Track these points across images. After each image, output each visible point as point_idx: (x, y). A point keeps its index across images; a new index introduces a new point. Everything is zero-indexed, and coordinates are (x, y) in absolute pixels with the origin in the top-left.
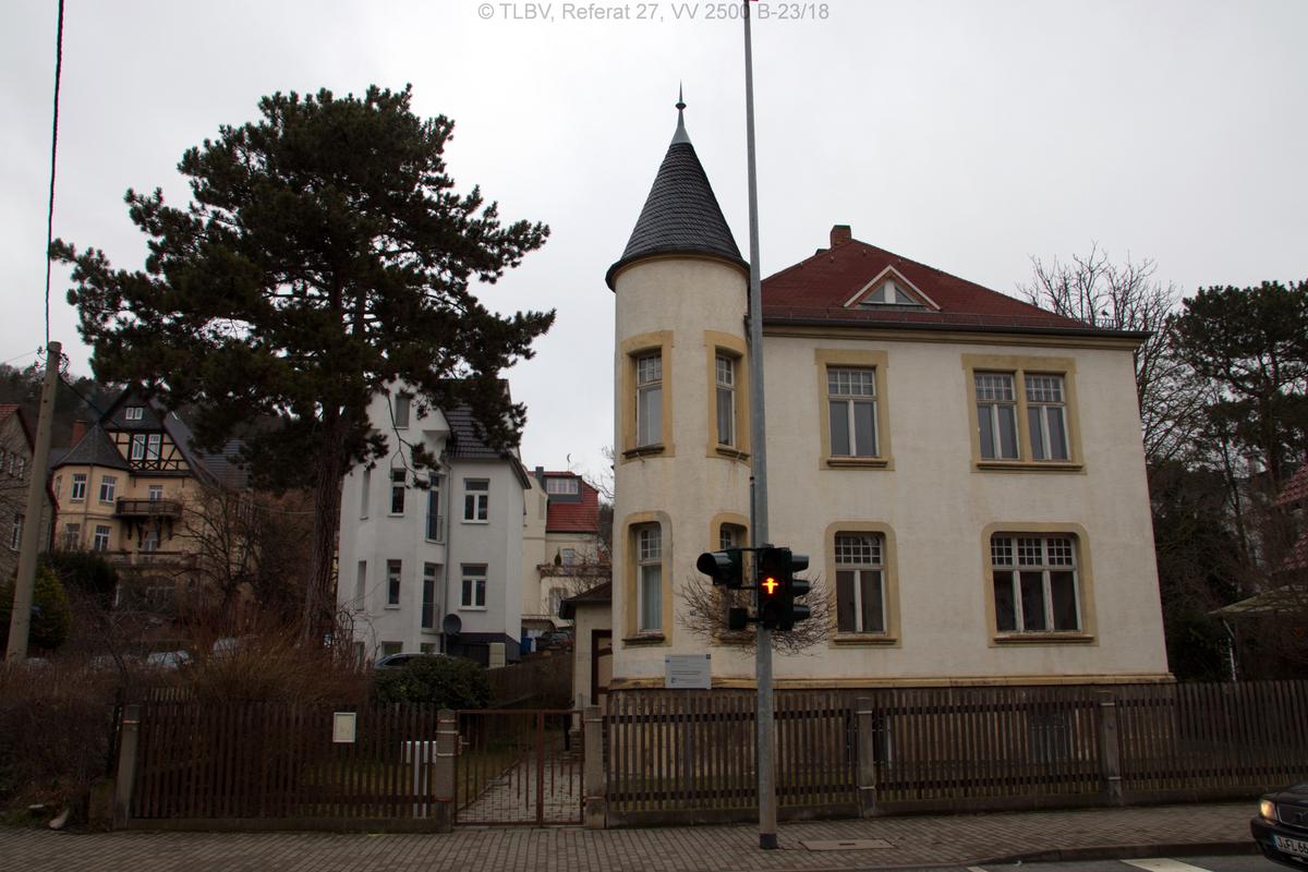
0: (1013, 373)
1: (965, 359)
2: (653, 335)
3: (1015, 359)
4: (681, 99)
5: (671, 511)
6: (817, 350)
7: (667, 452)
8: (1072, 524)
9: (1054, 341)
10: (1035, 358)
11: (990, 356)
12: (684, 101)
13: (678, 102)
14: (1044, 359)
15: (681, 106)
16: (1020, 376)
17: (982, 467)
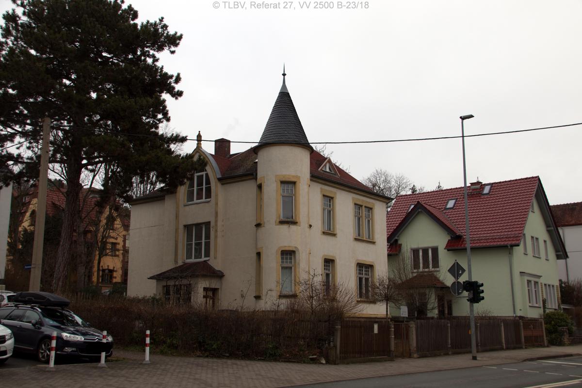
0: (361, 206)
1: (353, 199)
2: (293, 176)
3: (363, 201)
4: (284, 72)
5: (299, 247)
6: (321, 189)
7: (298, 224)
8: (372, 262)
9: (373, 197)
10: (367, 202)
11: (358, 199)
12: (286, 73)
13: (283, 73)
14: (369, 203)
15: (284, 75)
16: (364, 207)
17: (356, 239)
